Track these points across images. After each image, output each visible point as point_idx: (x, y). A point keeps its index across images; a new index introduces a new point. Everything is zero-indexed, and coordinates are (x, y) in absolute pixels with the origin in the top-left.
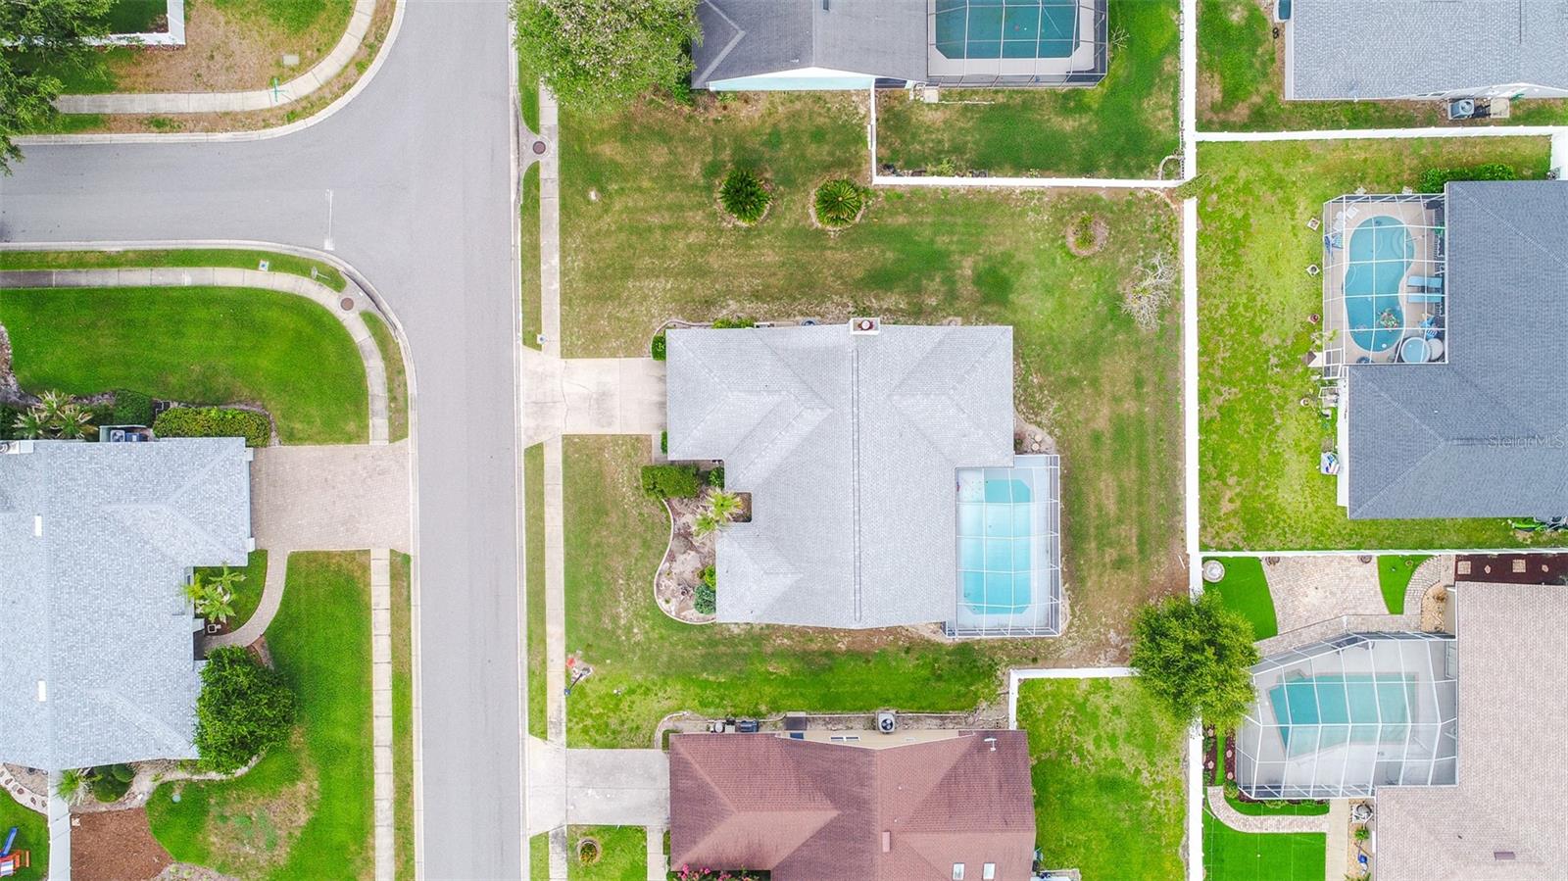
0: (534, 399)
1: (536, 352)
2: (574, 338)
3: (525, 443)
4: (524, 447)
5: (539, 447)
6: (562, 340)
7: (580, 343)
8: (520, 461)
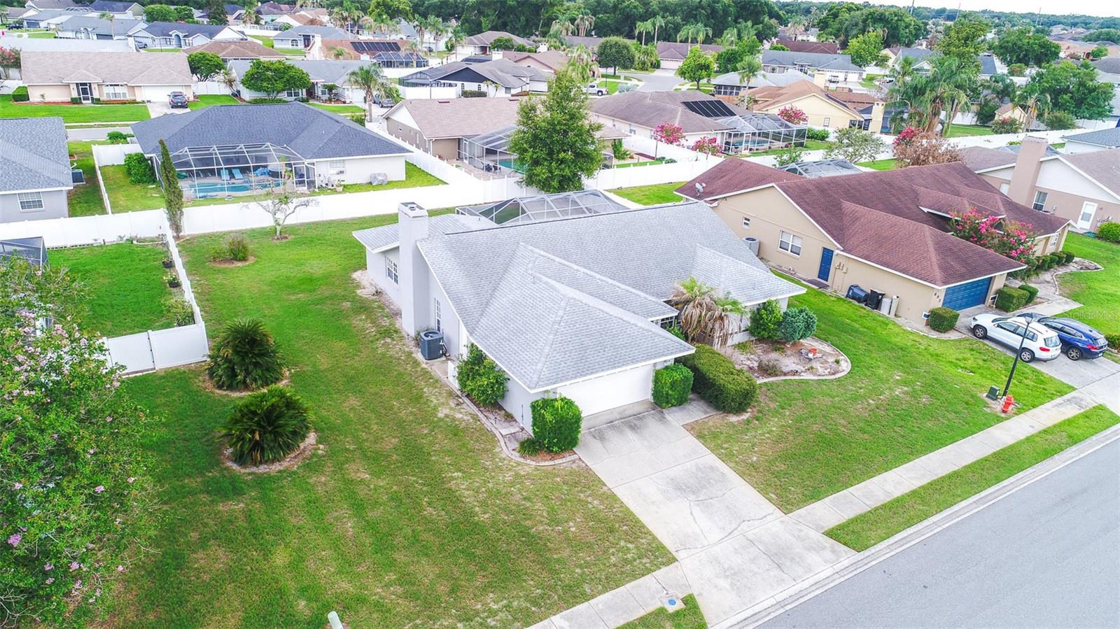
0: (775, 572)
1: (701, 602)
2: (629, 556)
3: (848, 557)
4: (855, 556)
5: (832, 534)
6: (649, 571)
7: (630, 546)
8: (882, 551)
